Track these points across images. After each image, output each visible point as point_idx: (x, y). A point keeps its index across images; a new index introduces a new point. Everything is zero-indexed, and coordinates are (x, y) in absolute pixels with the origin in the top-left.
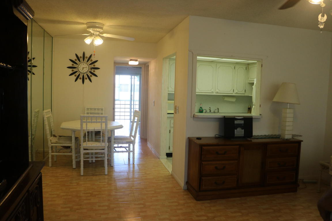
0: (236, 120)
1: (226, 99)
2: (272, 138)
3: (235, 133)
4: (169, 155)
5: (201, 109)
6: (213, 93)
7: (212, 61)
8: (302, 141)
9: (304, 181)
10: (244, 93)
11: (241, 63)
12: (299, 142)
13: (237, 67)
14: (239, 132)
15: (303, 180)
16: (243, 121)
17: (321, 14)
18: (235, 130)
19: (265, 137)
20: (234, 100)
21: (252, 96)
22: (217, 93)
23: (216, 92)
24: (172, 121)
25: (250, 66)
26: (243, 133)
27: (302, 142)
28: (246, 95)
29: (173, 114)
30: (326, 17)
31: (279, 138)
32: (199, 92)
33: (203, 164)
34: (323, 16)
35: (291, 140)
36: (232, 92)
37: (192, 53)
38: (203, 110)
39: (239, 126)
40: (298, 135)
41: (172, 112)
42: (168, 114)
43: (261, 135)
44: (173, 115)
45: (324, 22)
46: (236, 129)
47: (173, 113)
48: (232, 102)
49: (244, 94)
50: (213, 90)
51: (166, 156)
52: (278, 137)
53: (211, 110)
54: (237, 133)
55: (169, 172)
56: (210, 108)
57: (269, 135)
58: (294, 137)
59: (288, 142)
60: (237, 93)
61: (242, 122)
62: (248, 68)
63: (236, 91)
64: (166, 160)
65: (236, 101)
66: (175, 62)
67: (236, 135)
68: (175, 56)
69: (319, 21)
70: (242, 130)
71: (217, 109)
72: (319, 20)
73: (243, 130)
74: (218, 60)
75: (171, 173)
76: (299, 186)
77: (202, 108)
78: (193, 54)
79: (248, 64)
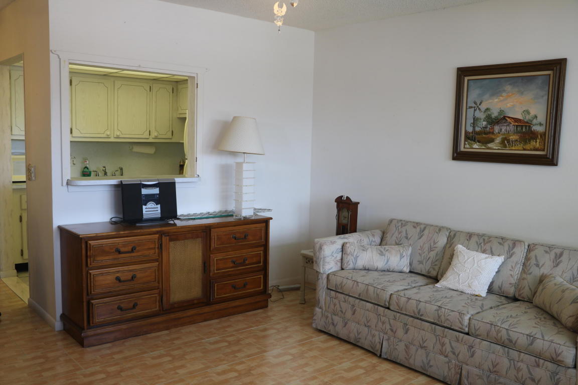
0: (143, 188)
1: (137, 149)
2: (221, 216)
3: (144, 212)
4: (21, 268)
5: (86, 170)
6: (110, 138)
7: (105, 75)
8: (271, 219)
9: (280, 288)
10: (171, 137)
11: (161, 79)
12: (266, 222)
13: (156, 87)
14: (151, 210)
15: (279, 286)
16: (158, 189)
17: (278, 3)
18: (144, 207)
19: (209, 216)
20: (151, 150)
21: (183, 143)
22: (118, 137)
23: (115, 136)
24: (24, 198)
25: (180, 87)
26: (159, 211)
27: (271, 221)
28: (173, 141)
29: (24, 182)
30: (285, 8)
31: (232, 216)
32: (82, 135)
33: (90, 274)
34: (281, 6)
35: (253, 218)
36: (146, 135)
37: (59, 57)
38: (90, 172)
39: (150, 198)
40: (265, 210)
41: (23, 178)
42: (13, 182)
43: (201, 214)
44: (25, 184)
45: (282, 16)
46: (145, 205)
47: (25, 180)
48: (148, 155)
49: (171, 139)
50: (108, 133)
51: (15, 271)
52: (229, 215)
53: (107, 171)
54: (146, 211)
55: (23, 302)
56: (105, 167)
57: (215, 212)
58: (258, 214)
59: (247, 222)
60: (156, 138)
61: (156, 191)
62: (177, 90)
63: (154, 134)
64: (16, 279)
65: (155, 153)
66: (22, 73)
67: (145, 217)
68: (22, 62)
69: (275, 14)
70: (156, 206)
71: (120, 170)
72: (275, 12)
73: (159, 206)
74: (116, 73)
75: (27, 303)
76: (270, 296)
77: (88, 168)
78: (60, 59)
79: (177, 82)
